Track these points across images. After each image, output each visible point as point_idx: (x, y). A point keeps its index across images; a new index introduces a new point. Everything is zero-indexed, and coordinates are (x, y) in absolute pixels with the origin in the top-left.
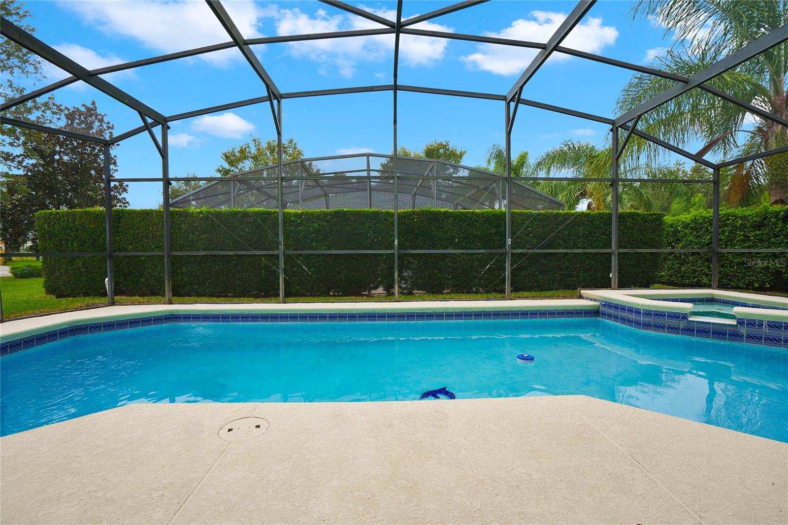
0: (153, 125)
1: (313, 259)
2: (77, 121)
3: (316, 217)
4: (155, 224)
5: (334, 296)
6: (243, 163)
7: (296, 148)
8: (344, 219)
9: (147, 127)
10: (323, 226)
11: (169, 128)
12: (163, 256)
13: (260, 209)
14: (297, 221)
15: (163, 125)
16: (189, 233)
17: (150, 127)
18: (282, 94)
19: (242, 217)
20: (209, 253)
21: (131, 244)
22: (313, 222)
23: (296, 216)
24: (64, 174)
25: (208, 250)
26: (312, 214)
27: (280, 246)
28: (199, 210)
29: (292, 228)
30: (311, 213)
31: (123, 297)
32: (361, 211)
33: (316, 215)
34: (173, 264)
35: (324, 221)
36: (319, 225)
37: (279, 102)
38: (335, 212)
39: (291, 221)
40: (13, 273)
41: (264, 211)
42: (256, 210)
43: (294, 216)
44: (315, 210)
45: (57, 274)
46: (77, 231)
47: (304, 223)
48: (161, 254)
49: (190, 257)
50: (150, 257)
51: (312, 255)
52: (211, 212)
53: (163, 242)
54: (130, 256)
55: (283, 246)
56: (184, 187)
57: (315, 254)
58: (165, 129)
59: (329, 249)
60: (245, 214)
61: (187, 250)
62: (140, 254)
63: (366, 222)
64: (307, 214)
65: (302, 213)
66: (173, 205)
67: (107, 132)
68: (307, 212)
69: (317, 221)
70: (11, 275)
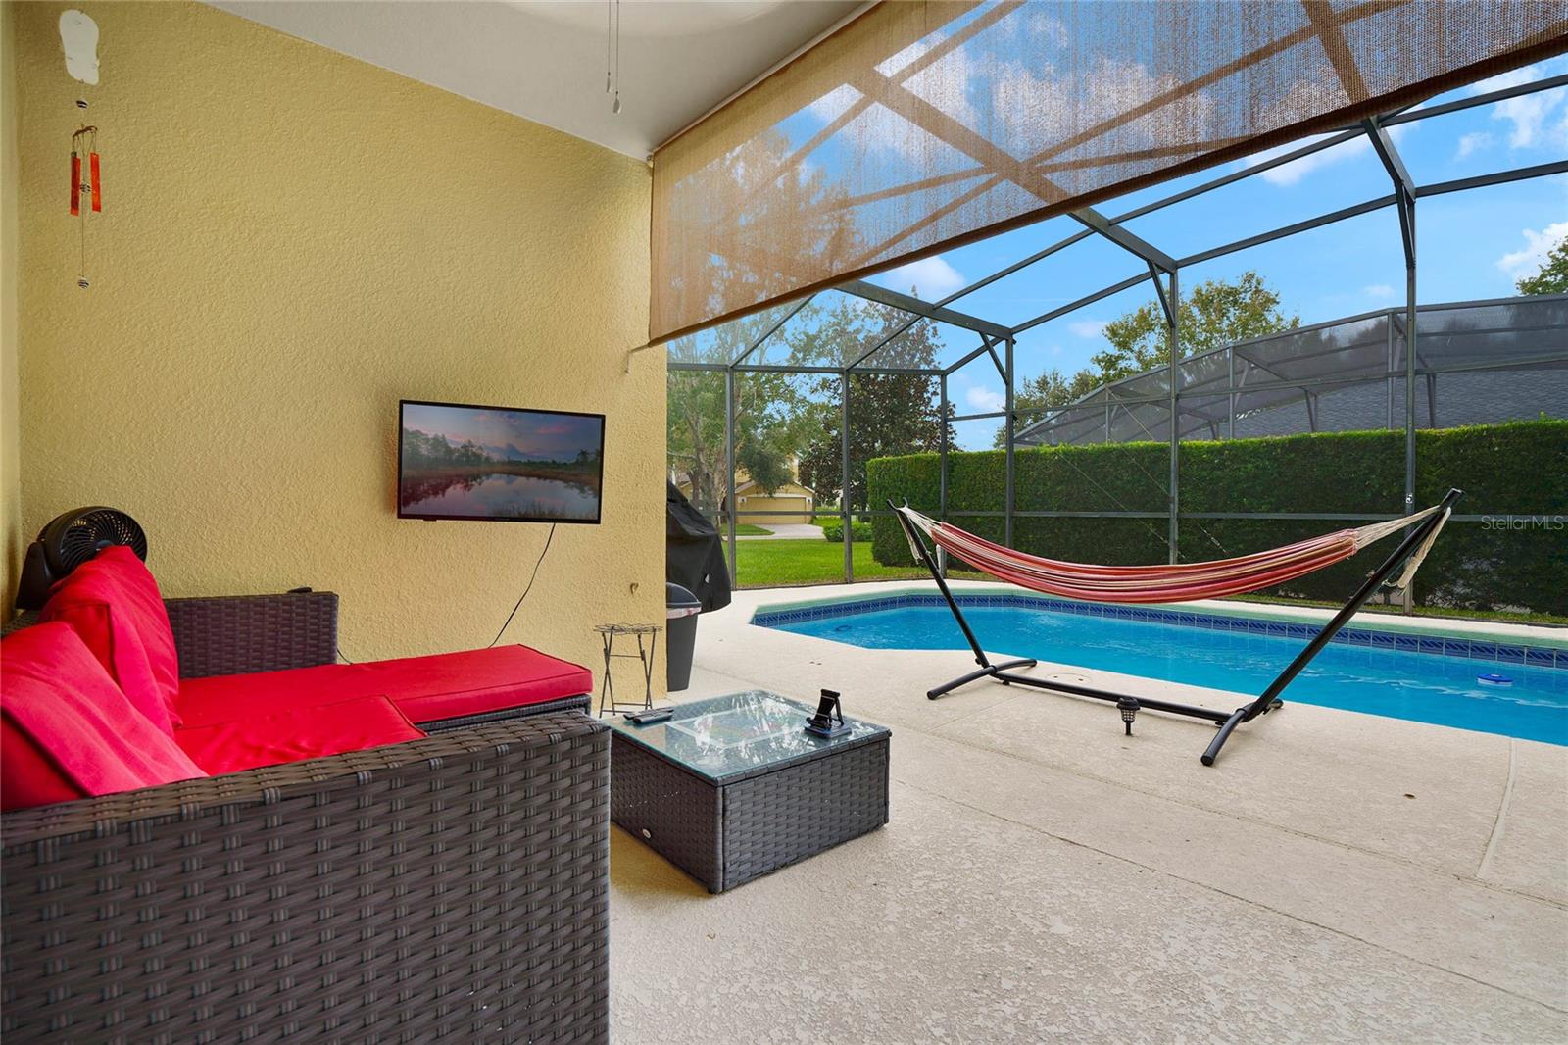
0: (995, 343)
1: (1244, 527)
2: (896, 320)
3: (1251, 452)
4: (995, 472)
5: (1286, 596)
6: (1144, 338)
7: (1261, 291)
8: (1311, 454)
9: (988, 347)
10: (1265, 468)
11: (1015, 342)
12: (1004, 517)
13: (1149, 443)
14: (1213, 461)
15: (1007, 341)
16: (1039, 484)
17: (990, 345)
18: (1177, 262)
19: (1117, 457)
20: (1067, 514)
21: (965, 500)
22: (1245, 462)
23: (1212, 452)
24: (881, 399)
25: (1066, 508)
26: (1243, 447)
27: (1172, 505)
28: (1053, 449)
29: (1204, 473)
30: (1241, 444)
31: (953, 571)
32: (1351, 436)
33: (1252, 449)
34: (1016, 528)
35: (1268, 459)
36: (1257, 467)
37: (1172, 275)
38: (1291, 442)
39: (1204, 460)
40: (826, 535)
41: (1155, 447)
42: (1142, 444)
43: (1208, 452)
44: (1249, 440)
45: (885, 537)
46: (907, 483)
47: (1228, 463)
48: (1001, 514)
49: (1039, 518)
50: (987, 517)
51: (1241, 520)
52: (1071, 451)
53: (1005, 497)
54: (963, 517)
55: (1177, 506)
56: (1038, 394)
57: (1249, 519)
58: (1011, 343)
59: (1277, 510)
60: (1123, 453)
61: (1035, 510)
62: (974, 513)
63: (1362, 458)
64: (1232, 447)
65: (1224, 445)
66: (1020, 440)
67: (929, 328)
68: (1233, 443)
69: (1253, 460)
70: (824, 537)
